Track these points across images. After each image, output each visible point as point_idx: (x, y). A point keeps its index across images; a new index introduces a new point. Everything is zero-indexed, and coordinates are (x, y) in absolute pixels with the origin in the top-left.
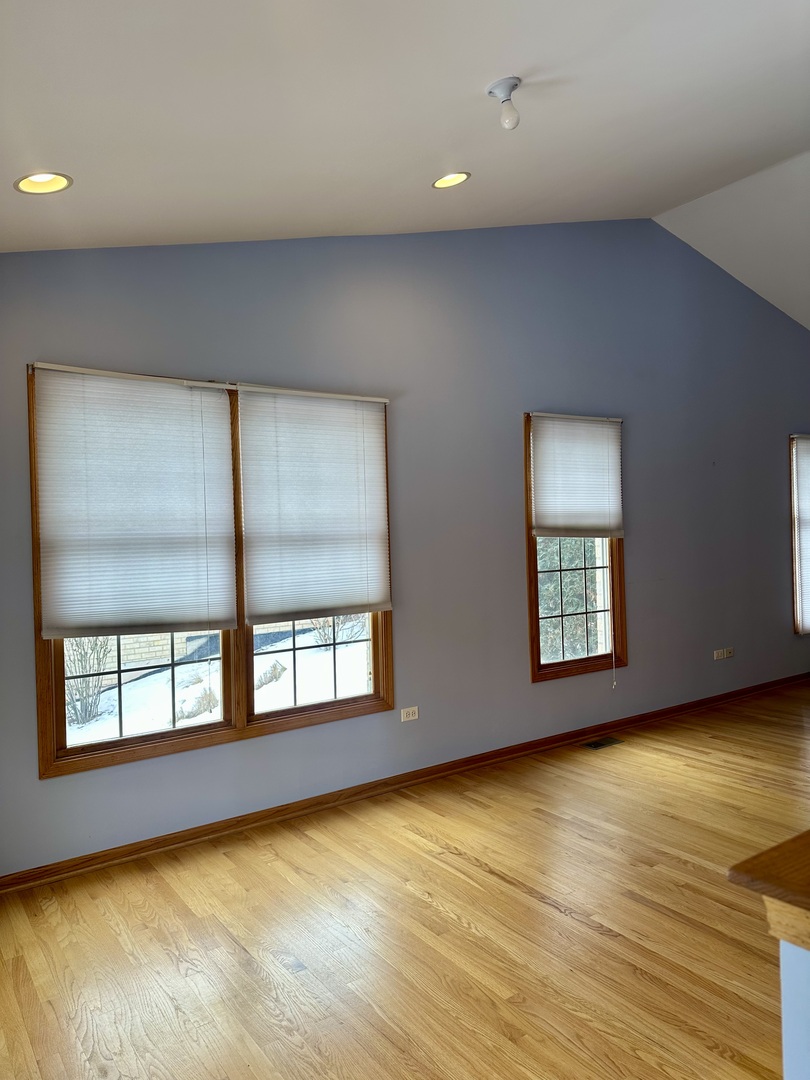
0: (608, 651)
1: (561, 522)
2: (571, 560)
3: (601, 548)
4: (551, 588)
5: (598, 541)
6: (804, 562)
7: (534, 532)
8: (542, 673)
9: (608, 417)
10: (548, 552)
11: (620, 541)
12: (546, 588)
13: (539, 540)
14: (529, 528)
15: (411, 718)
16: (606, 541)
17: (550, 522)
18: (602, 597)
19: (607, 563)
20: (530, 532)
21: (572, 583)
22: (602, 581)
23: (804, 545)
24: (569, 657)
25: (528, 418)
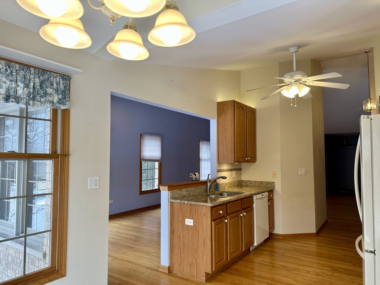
0: (157, 188)
1: (148, 158)
2: (150, 167)
3: (157, 164)
4: (145, 175)
5: (156, 163)
6: (202, 169)
7: (142, 160)
8: (142, 193)
9: (159, 135)
10: (144, 165)
11: (161, 163)
12: (144, 175)
13: (143, 162)
14: (141, 159)
15: (112, 202)
16: (158, 163)
17: (146, 158)
18: (157, 176)
19: (158, 168)
20: (140, 160)
21: (150, 173)
22: (157, 171)
23: (202, 165)
24: (148, 189)
25: (141, 135)
